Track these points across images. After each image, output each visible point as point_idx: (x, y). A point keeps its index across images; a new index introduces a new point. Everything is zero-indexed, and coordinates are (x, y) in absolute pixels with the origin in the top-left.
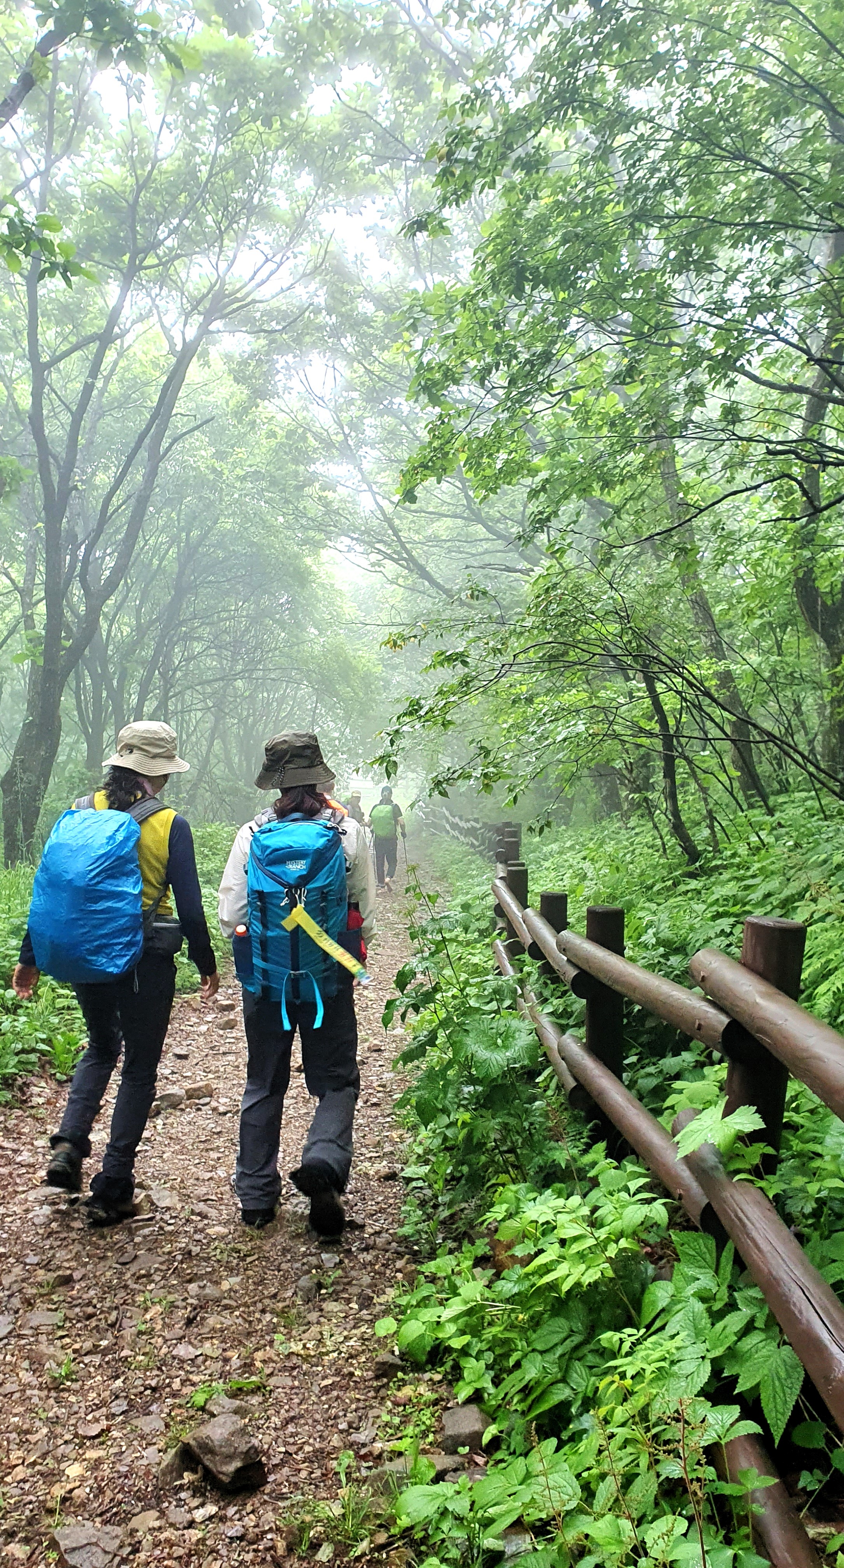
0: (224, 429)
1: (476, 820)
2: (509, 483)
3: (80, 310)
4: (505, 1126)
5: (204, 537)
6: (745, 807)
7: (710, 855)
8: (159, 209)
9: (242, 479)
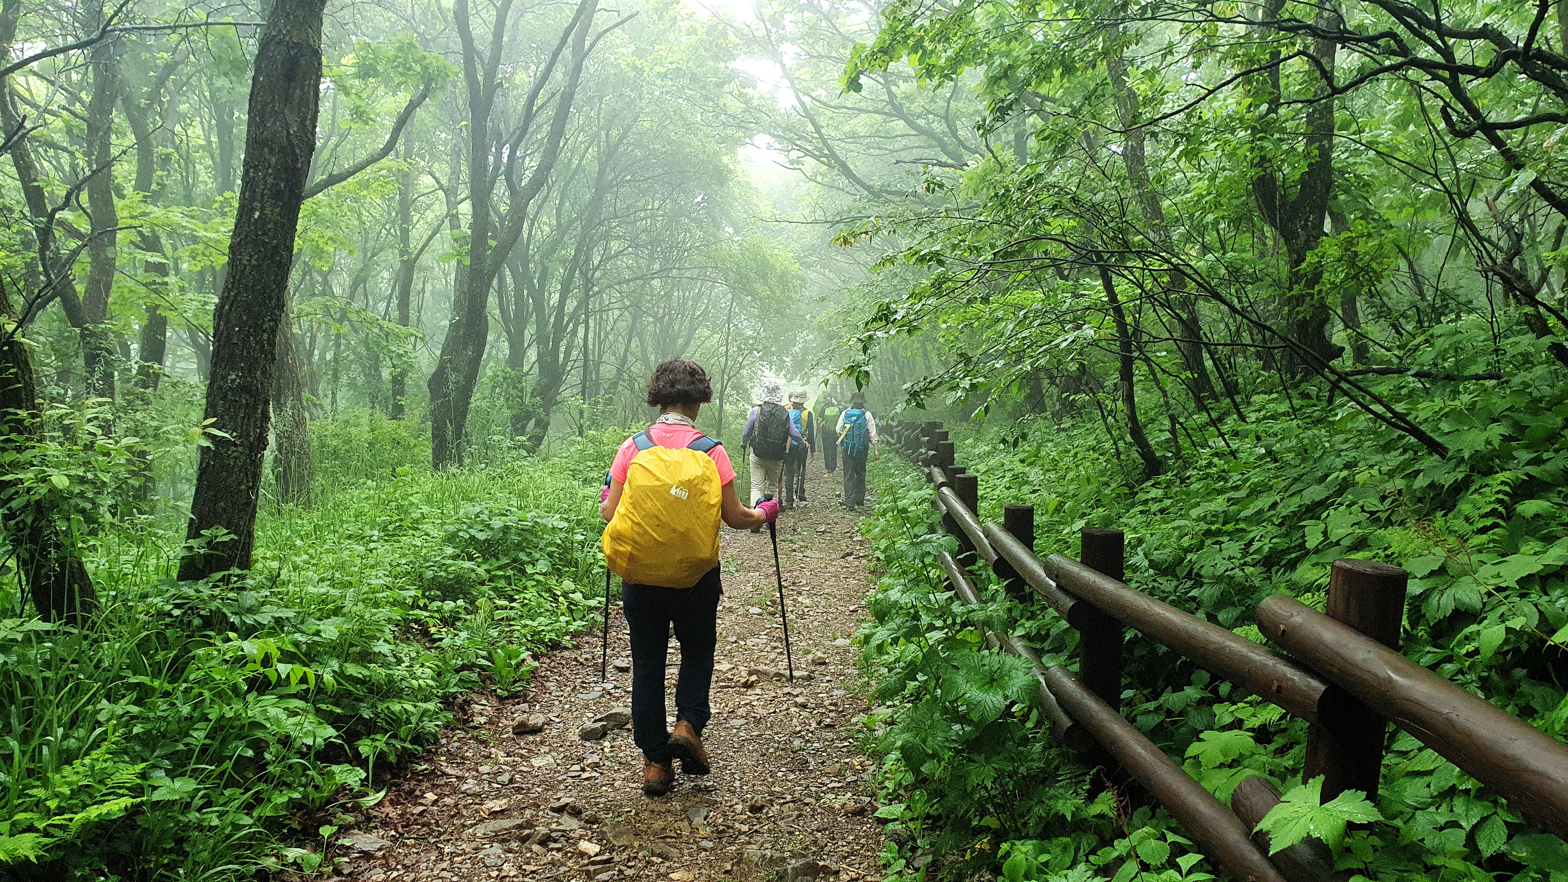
0: (644, 26)
5: (624, 136)
9: (664, 76)
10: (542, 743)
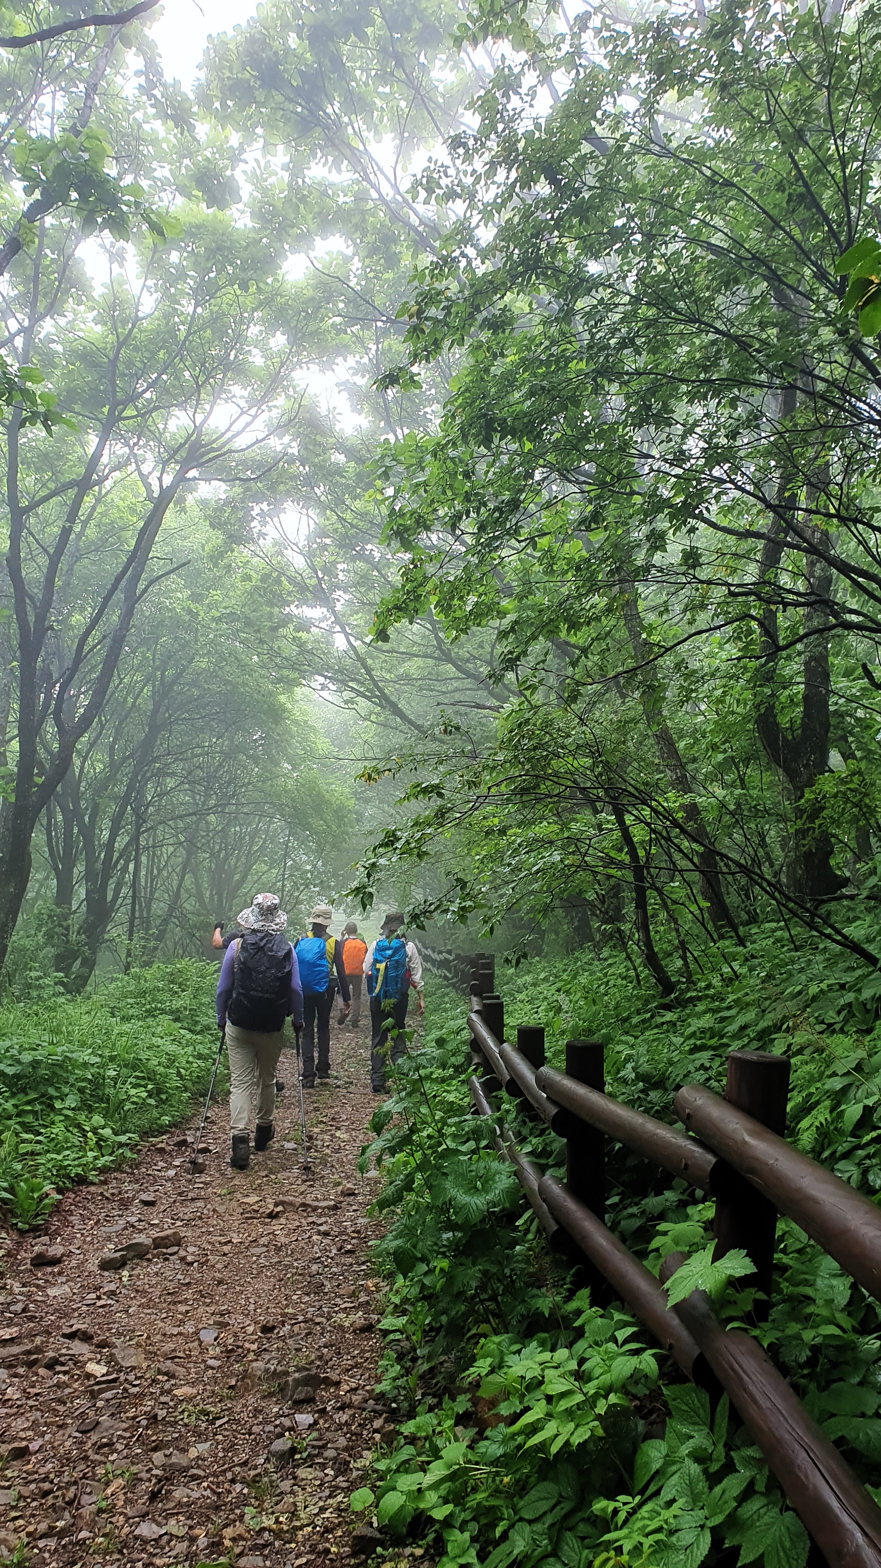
0: (199, 573)
1: (449, 952)
2: (479, 625)
3: (59, 457)
4: (485, 1273)
5: (179, 675)
6: (715, 936)
7: (683, 986)
8: (139, 365)
9: (218, 620)
10: (60, 1273)
